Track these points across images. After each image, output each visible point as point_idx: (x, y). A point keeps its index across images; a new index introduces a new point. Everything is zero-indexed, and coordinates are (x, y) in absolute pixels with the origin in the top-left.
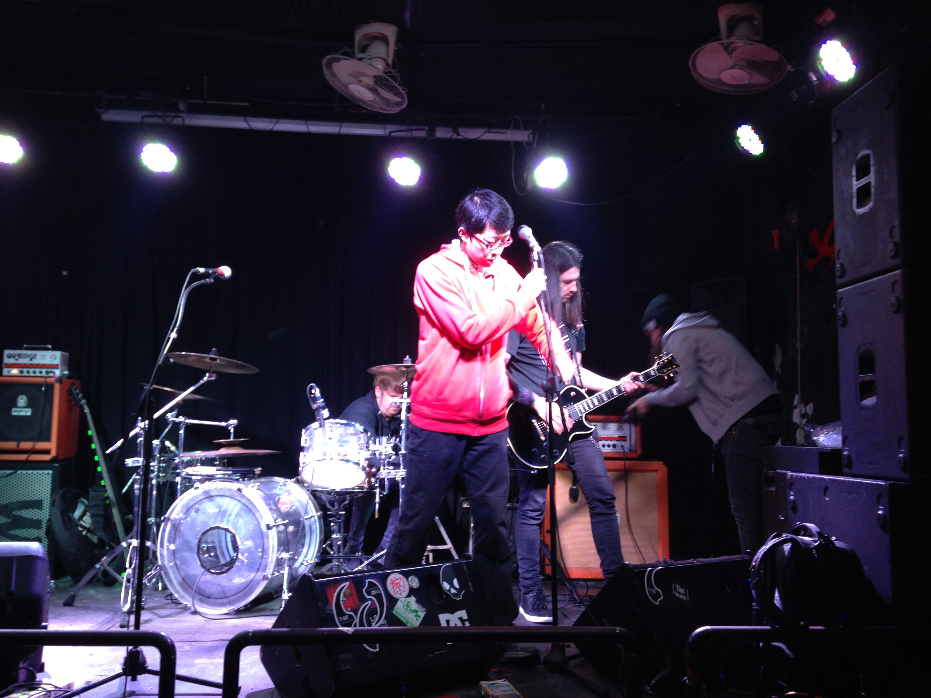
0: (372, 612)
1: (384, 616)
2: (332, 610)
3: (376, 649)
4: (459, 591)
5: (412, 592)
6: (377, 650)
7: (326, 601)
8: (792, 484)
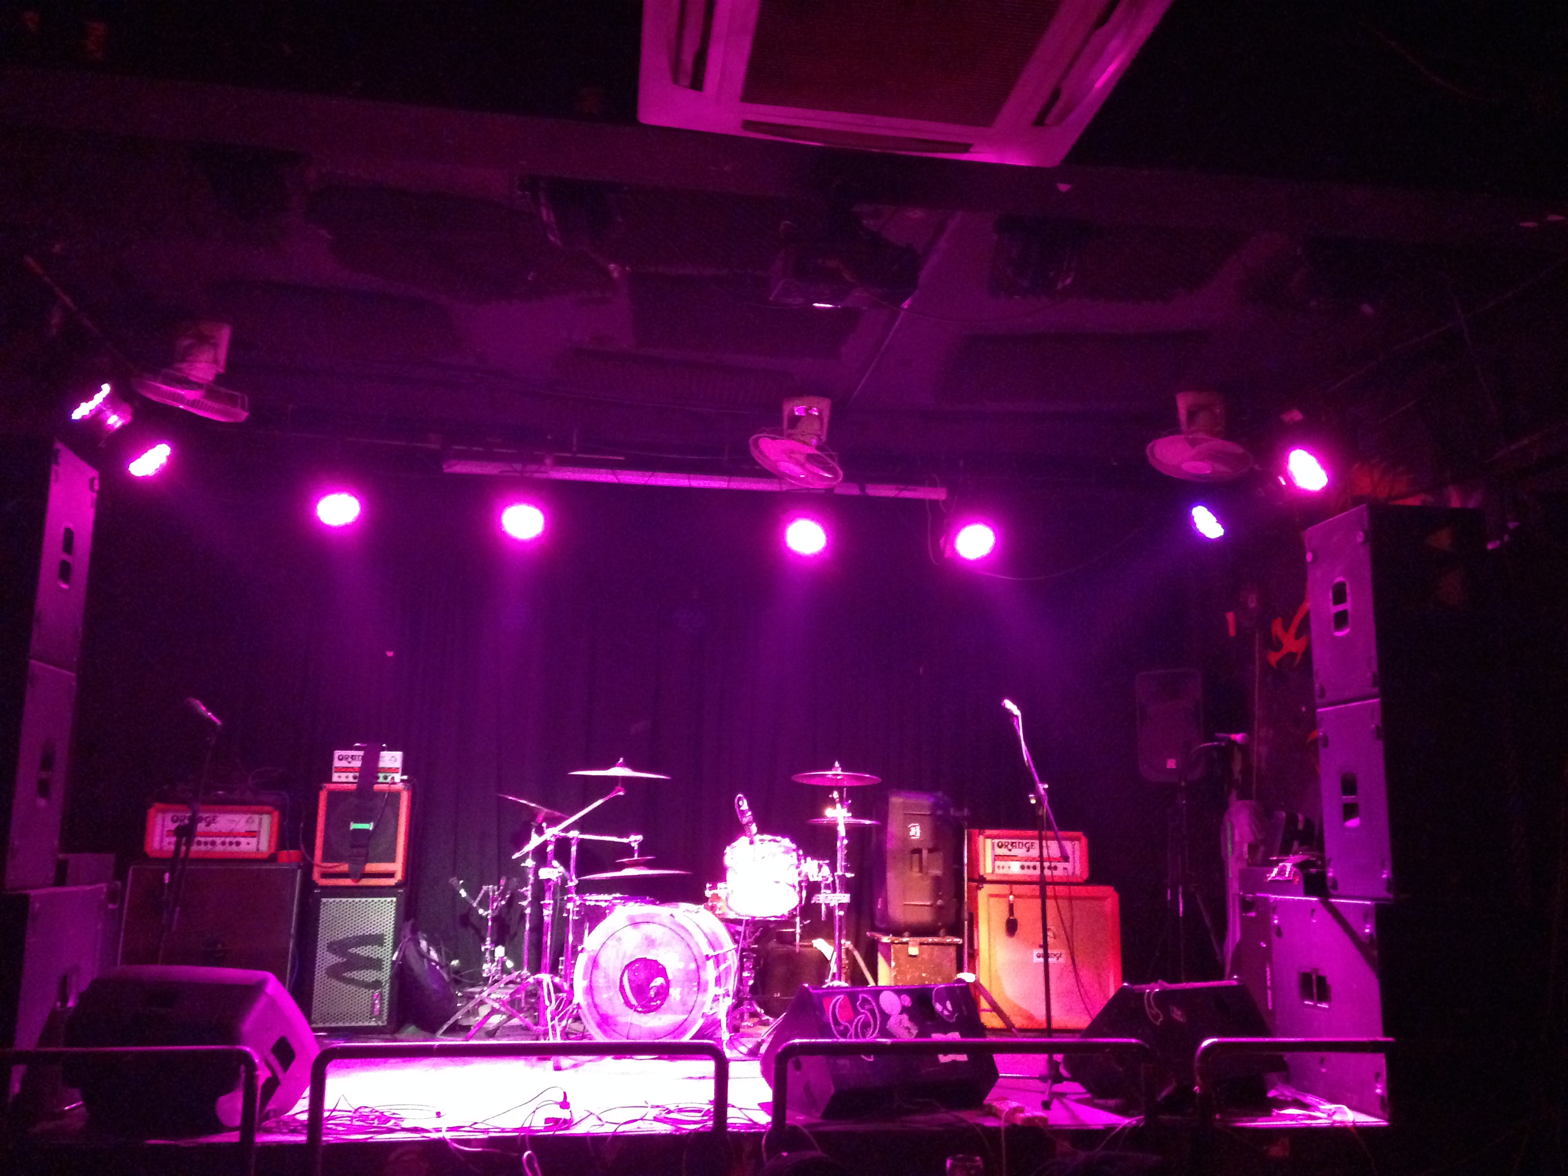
0: (866, 1025)
1: (877, 1031)
2: (828, 1019)
3: (871, 1058)
4: (952, 1013)
5: (904, 1010)
6: (872, 1060)
7: (823, 1011)
8: (1275, 907)
